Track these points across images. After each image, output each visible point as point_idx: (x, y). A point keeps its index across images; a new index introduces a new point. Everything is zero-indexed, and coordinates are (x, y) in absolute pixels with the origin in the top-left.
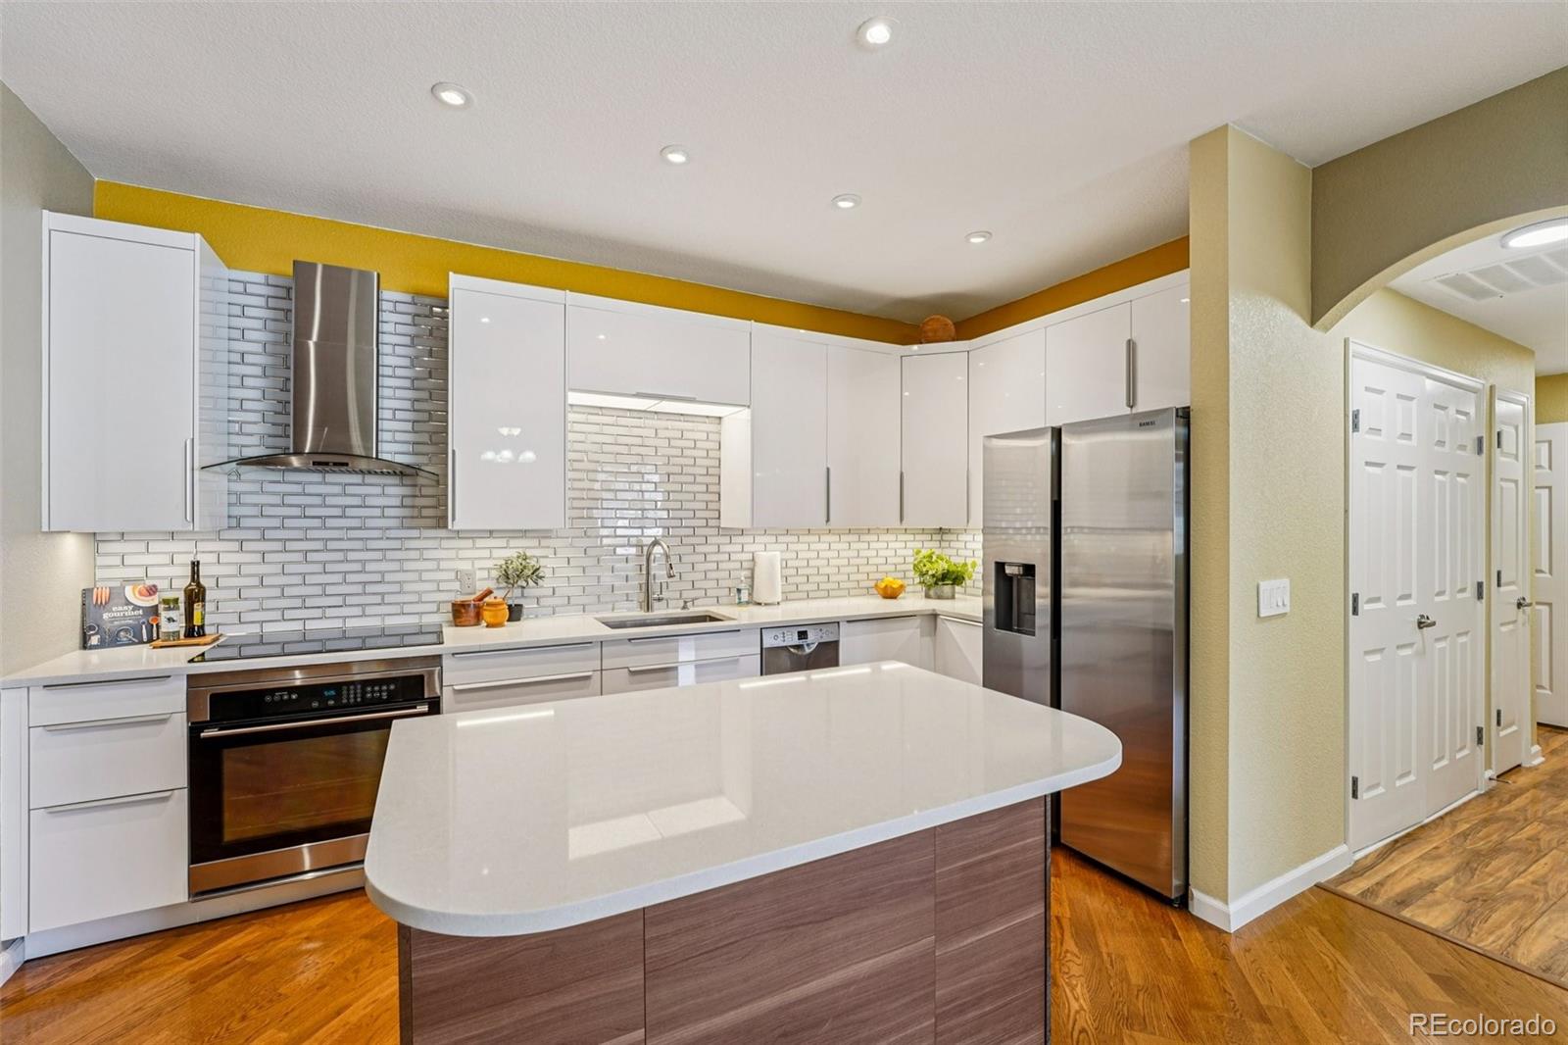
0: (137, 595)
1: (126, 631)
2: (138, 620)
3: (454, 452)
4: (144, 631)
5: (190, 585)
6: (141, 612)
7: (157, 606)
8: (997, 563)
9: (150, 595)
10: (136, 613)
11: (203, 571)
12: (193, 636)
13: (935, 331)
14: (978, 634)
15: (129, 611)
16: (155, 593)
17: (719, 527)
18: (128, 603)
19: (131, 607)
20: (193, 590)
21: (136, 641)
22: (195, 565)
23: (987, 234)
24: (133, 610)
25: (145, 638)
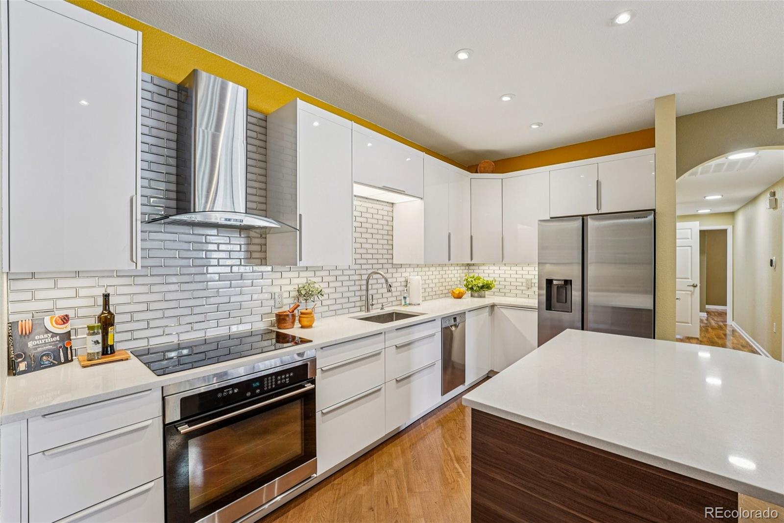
0: (54, 323)
1: (48, 355)
2: (56, 345)
3: (300, 215)
4: (61, 354)
5: (103, 313)
6: (58, 338)
7: (70, 331)
8: (547, 280)
9: (64, 323)
10: (55, 339)
11: (112, 300)
12: (107, 354)
13: (485, 168)
14: (535, 315)
15: (48, 338)
16: (67, 321)
17: (392, 264)
18: (48, 331)
19: (50, 335)
20: (106, 317)
21: (56, 363)
22: (106, 297)
23: (540, 124)
24: (52, 337)
25: (63, 360)
